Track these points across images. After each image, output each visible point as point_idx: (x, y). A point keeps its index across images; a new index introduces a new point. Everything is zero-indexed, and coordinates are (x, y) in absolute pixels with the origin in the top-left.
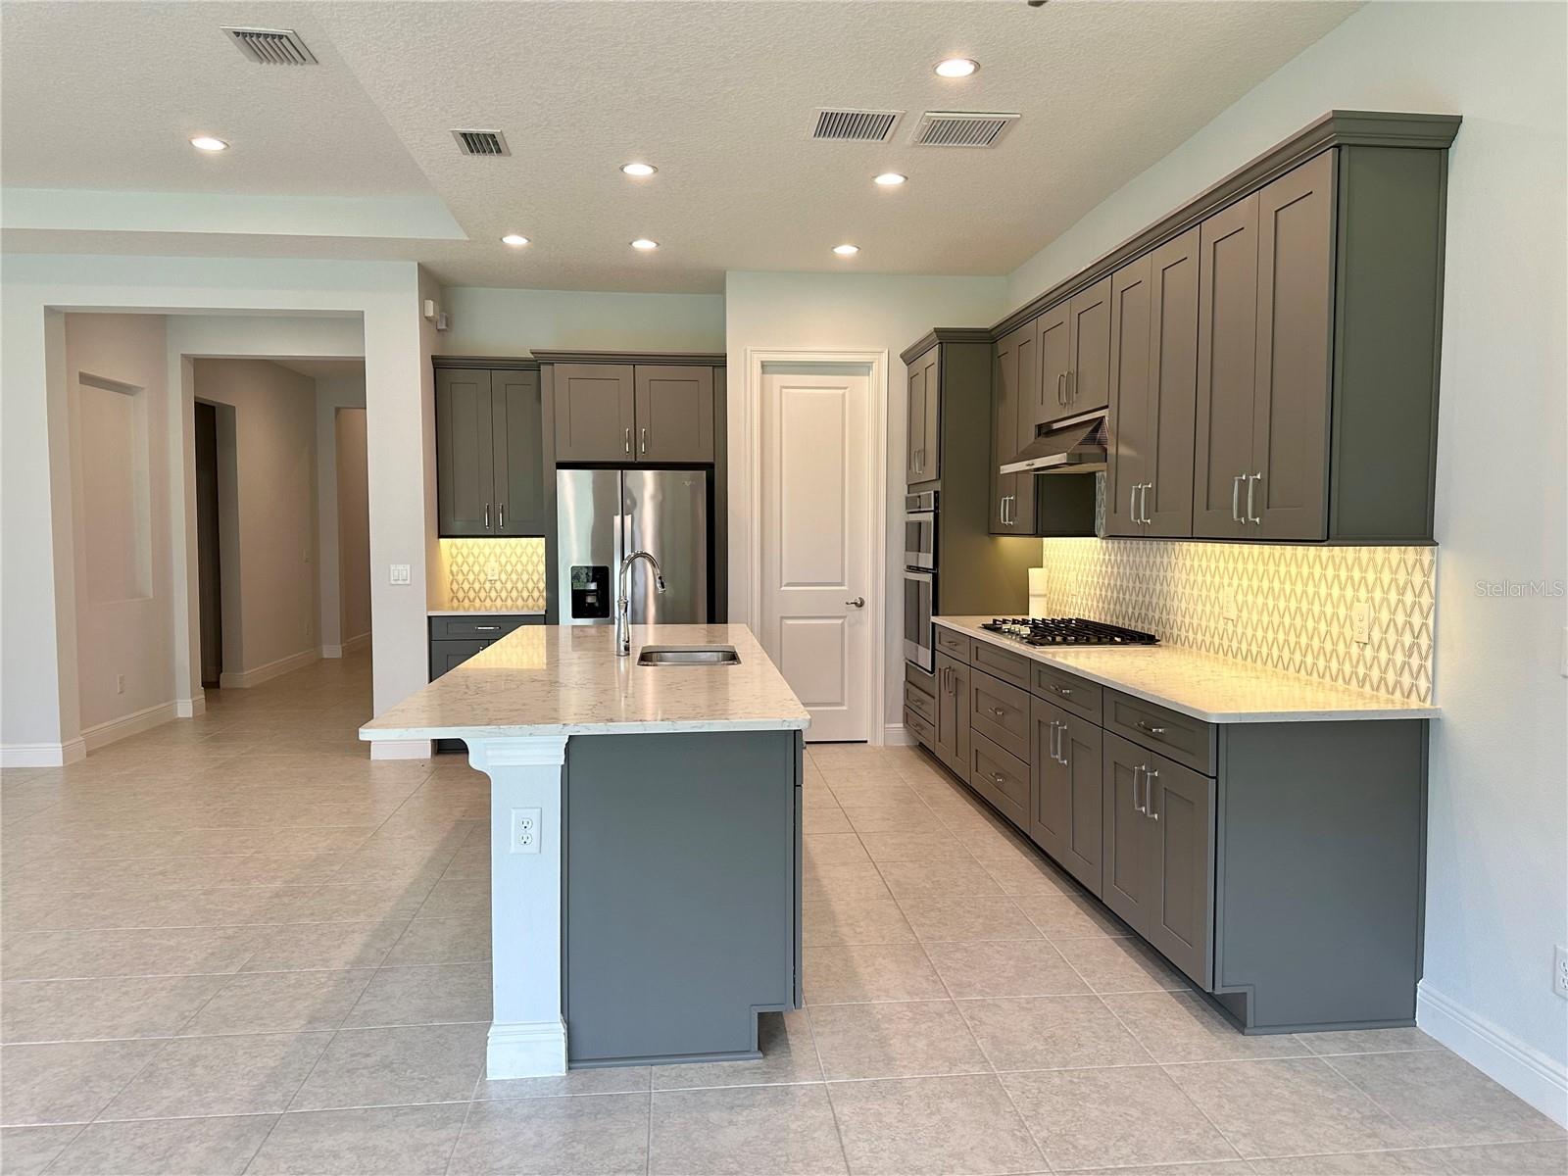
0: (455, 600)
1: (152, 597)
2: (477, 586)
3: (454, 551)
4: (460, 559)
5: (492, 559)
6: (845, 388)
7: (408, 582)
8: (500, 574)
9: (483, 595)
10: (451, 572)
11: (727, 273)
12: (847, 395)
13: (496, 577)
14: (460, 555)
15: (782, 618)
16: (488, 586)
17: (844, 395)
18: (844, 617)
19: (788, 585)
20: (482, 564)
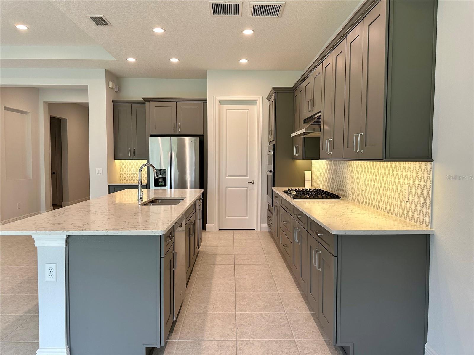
0: (122, 180)
1: (32, 178)
2: (129, 175)
3: (121, 164)
4: (123, 167)
5: (134, 166)
6: (248, 110)
7: (102, 174)
8: (136, 172)
9: (130, 178)
10: (120, 171)
11: (208, 71)
12: (249, 112)
13: (135, 173)
14: (123, 165)
15: (226, 187)
16: (132, 175)
17: (248, 112)
18: (248, 187)
19: (229, 176)
20: (130, 168)
